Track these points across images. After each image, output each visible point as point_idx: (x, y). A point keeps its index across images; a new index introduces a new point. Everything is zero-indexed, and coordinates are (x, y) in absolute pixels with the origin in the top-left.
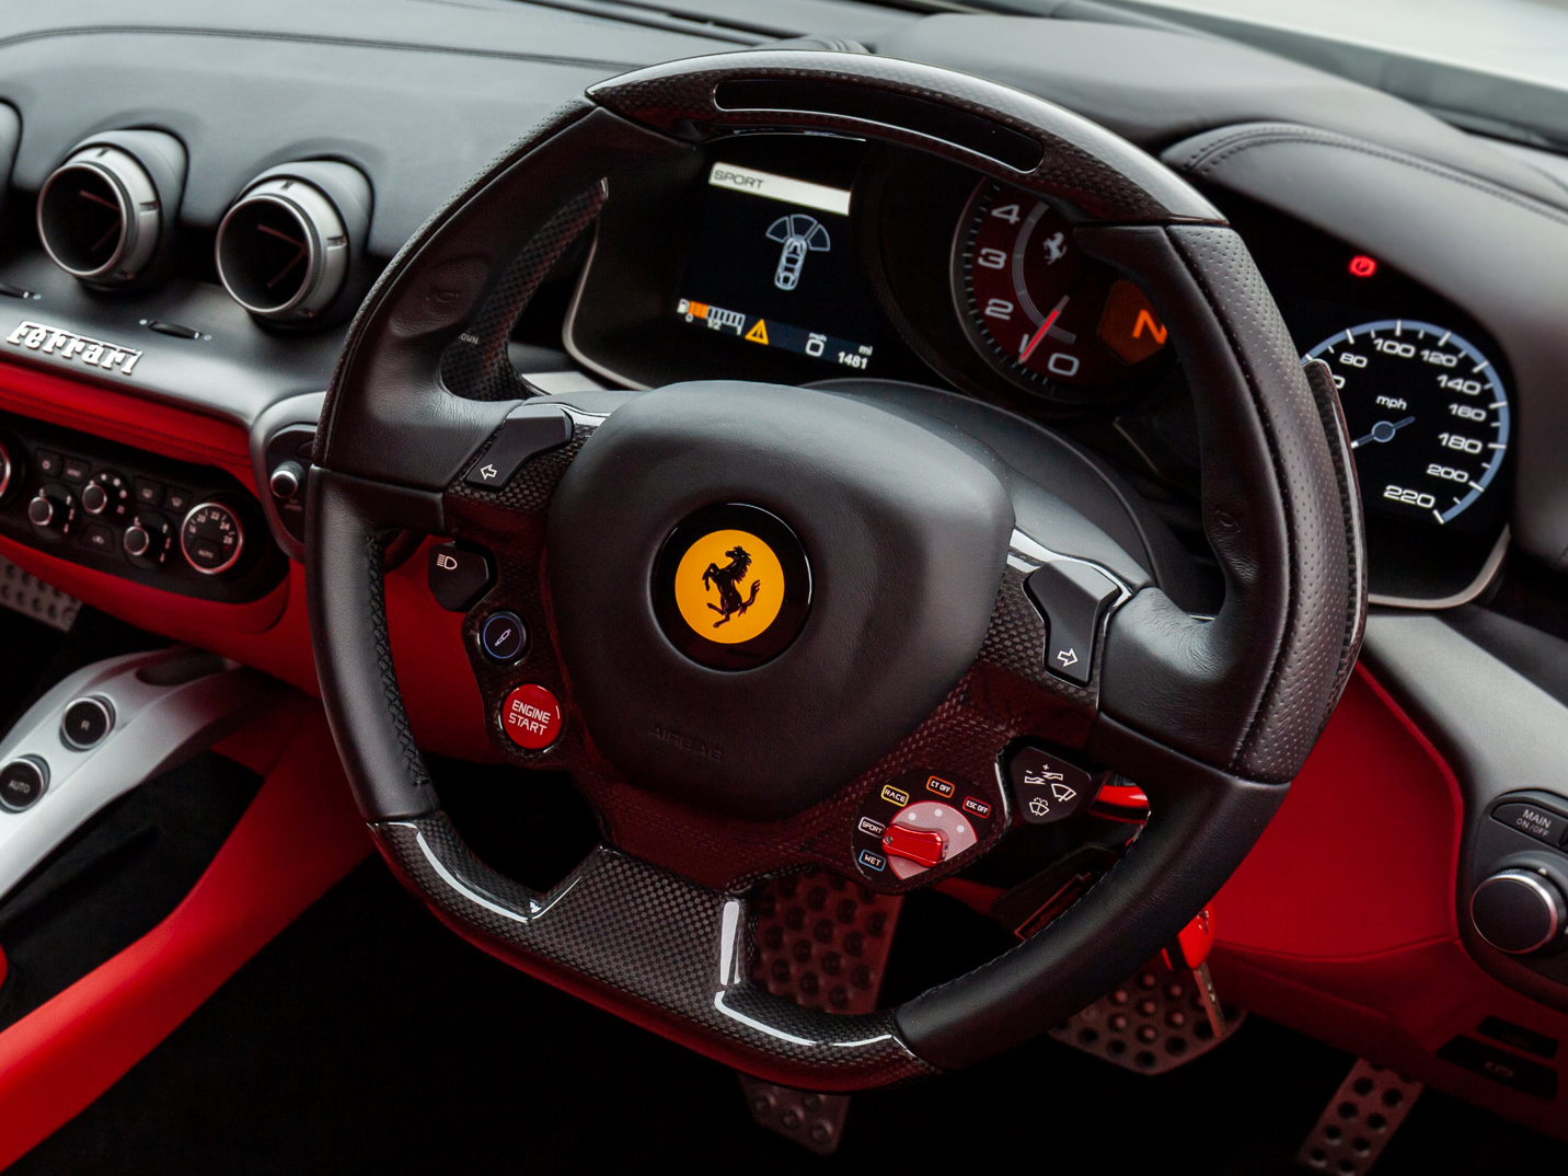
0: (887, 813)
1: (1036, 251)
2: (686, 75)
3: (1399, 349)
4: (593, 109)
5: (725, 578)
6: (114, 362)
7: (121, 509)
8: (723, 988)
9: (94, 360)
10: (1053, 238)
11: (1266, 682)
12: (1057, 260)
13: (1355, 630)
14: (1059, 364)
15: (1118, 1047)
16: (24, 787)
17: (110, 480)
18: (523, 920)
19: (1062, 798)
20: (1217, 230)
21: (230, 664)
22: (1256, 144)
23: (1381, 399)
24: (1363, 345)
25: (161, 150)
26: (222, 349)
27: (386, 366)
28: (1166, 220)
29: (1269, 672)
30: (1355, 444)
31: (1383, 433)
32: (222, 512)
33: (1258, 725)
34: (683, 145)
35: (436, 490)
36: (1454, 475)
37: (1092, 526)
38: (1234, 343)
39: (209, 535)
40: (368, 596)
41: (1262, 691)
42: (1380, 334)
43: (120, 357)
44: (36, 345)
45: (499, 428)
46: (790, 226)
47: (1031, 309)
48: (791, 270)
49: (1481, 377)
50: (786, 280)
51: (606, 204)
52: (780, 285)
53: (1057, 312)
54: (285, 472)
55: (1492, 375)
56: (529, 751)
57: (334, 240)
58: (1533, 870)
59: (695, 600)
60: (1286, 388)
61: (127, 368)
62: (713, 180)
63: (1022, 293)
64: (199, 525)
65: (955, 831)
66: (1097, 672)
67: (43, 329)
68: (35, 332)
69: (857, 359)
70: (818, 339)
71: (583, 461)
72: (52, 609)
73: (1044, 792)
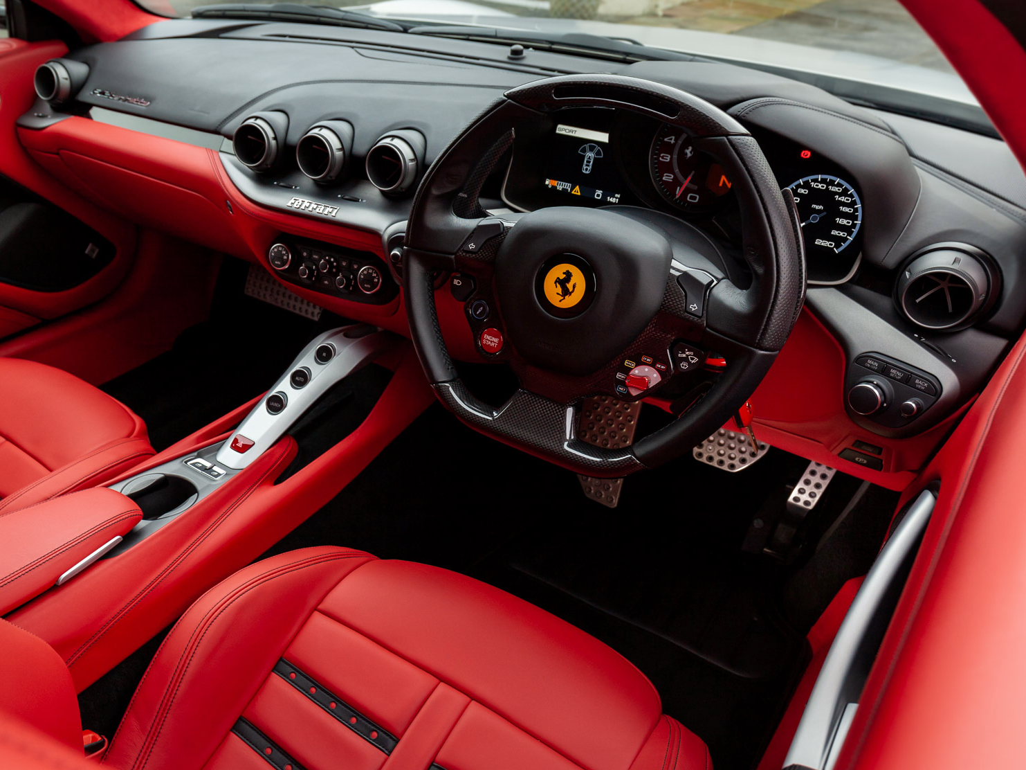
0: (627, 371)
1: (682, 154)
2: (542, 86)
3: (820, 186)
4: (506, 100)
5: (563, 282)
6: (328, 212)
7: (334, 270)
8: (567, 440)
9: (321, 211)
10: (688, 149)
11: (768, 312)
12: (690, 157)
13: (803, 292)
14: (691, 198)
15: (721, 462)
16: (302, 379)
17: (330, 259)
18: (490, 418)
19: (693, 362)
20: (747, 137)
21: (380, 329)
22: (763, 106)
23: (814, 206)
24: (807, 185)
25: (343, 127)
26: (370, 205)
27: (431, 207)
28: (727, 134)
29: (769, 309)
30: (802, 225)
31: (814, 219)
32: (373, 270)
33: (766, 329)
34: (542, 114)
35: (452, 254)
36: (841, 234)
37: (702, 257)
38: (754, 181)
39: (368, 279)
40: (428, 297)
41: (767, 316)
42: (812, 181)
43: (331, 210)
44: (298, 206)
45: (475, 229)
46: (588, 149)
47: (680, 177)
48: (588, 166)
49: (851, 196)
50: (587, 169)
51: (514, 140)
52: (584, 172)
53: (690, 178)
54: (396, 252)
55: (855, 195)
56: (491, 354)
57: (412, 160)
58: (871, 382)
59: (552, 291)
60: (774, 198)
61: (333, 214)
62: (557, 132)
63: (677, 171)
64: (364, 275)
65: (653, 377)
66: (705, 312)
67: (300, 200)
68: (297, 202)
69: (614, 199)
70: (599, 192)
71: (508, 239)
72: (313, 313)
73: (686, 359)
